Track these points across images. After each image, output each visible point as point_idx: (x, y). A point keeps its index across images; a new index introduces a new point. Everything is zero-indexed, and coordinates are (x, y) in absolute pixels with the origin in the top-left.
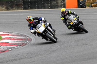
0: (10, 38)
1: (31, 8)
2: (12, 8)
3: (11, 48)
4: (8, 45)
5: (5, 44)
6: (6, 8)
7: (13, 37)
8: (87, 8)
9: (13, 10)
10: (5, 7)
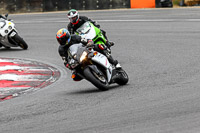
0: (15, 72)
1: (60, 9)
2: (20, 8)
3: (18, 92)
4: (12, 86)
5: (5, 84)
6: (7, 8)
7: (22, 68)
8: (175, 7)
9: (22, 12)
10: (5, 6)
